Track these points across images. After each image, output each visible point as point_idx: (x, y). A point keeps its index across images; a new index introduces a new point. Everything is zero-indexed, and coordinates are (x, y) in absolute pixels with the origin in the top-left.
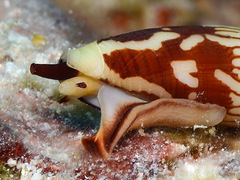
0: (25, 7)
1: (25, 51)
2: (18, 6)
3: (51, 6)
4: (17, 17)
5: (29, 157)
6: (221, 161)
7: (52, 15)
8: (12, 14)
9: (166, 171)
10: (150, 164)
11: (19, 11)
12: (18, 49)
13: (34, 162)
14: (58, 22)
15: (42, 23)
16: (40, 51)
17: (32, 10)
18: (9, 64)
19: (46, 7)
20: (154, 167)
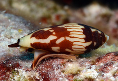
0: (15, 21)
1: (16, 35)
2: (13, 21)
3: (23, 20)
4: (13, 25)
5: (21, 67)
6: (79, 62)
7: (24, 23)
8: (11, 24)
9: (63, 67)
10: (58, 65)
11: (13, 23)
12: (14, 34)
13: (23, 68)
14: (25, 24)
15: (21, 25)
16: (21, 34)
17: (17, 22)
18: (12, 39)
19: (21, 20)
20: (59, 66)
